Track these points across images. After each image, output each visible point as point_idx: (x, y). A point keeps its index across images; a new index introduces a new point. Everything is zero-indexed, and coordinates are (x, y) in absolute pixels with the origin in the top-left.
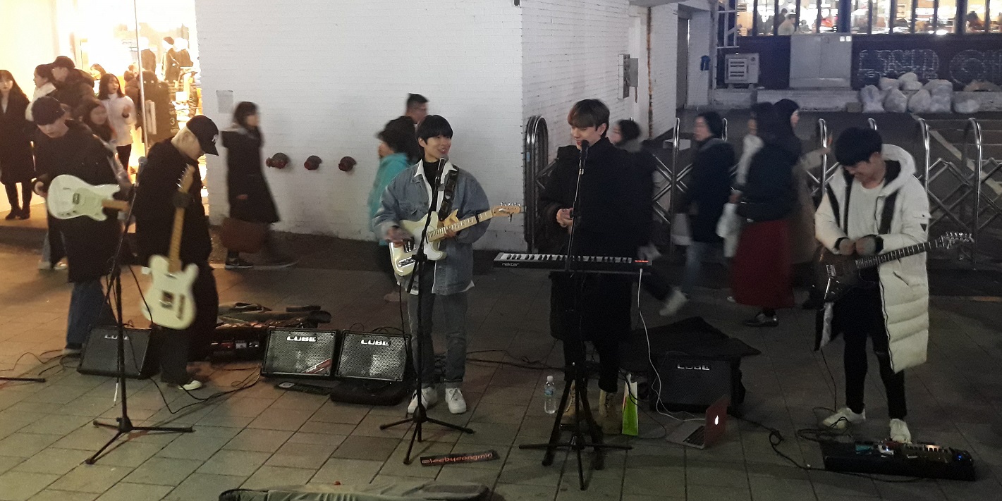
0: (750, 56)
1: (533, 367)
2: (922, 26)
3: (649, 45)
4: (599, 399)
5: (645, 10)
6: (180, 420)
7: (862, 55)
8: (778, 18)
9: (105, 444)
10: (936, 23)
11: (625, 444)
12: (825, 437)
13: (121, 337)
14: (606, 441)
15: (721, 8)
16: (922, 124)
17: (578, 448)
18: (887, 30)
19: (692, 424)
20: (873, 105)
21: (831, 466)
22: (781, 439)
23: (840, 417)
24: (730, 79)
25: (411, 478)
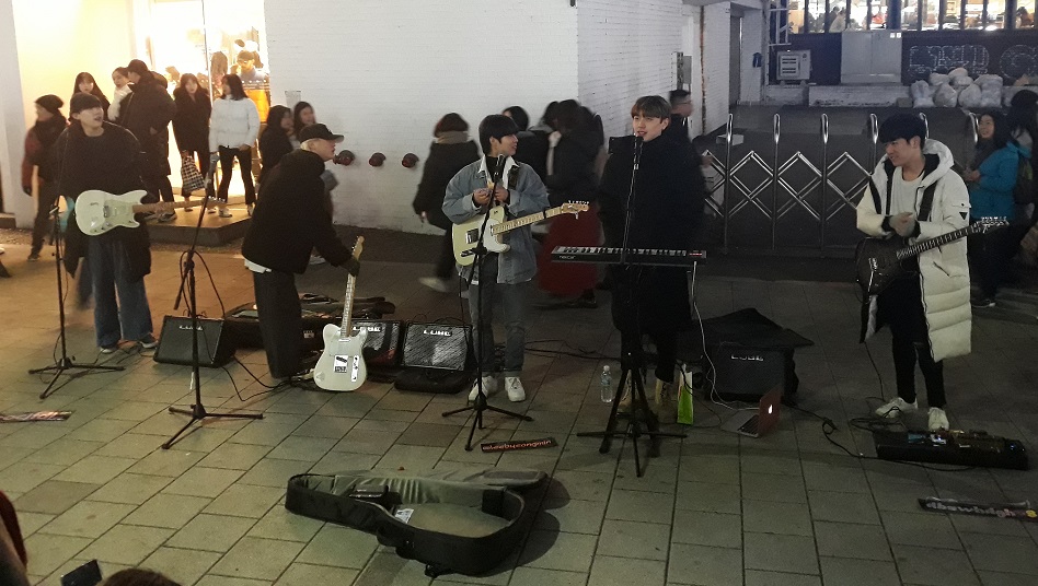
0: (802, 53)
1: (589, 357)
2: (971, 22)
3: (702, 43)
4: (655, 388)
5: (698, 10)
6: (252, 408)
7: (913, 50)
8: (828, 17)
9: (179, 430)
10: (985, 19)
11: (680, 432)
12: (878, 426)
13: (195, 326)
14: (661, 430)
15: (773, 6)
16: (973, 118)
17: (635, 436)
18: (936, 26)
19: (747, 413)
20: (923, 100)
21: (883, 454)
22: (834, 428)
23: (892, 407)
24: (782, 76)
25: (472, 464)
